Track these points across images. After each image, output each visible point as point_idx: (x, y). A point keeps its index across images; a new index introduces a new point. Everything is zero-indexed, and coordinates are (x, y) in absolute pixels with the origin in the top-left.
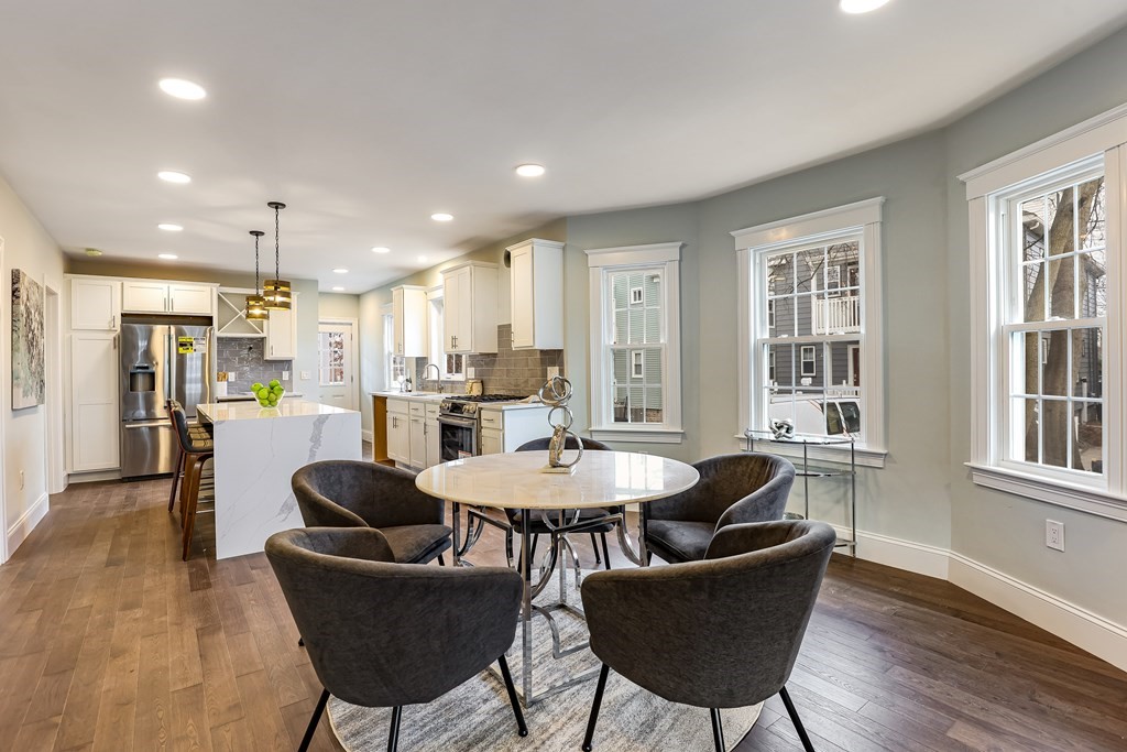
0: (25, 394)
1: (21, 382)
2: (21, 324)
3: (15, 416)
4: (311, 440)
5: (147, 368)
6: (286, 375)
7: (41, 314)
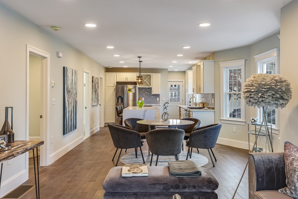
0: (94, 102)
1: (94, 100)
2: (93, 88)
3: (92, 107)
4: (143, 116)
5: (121, 96)
6: (158, 99)
7: (98, 84)
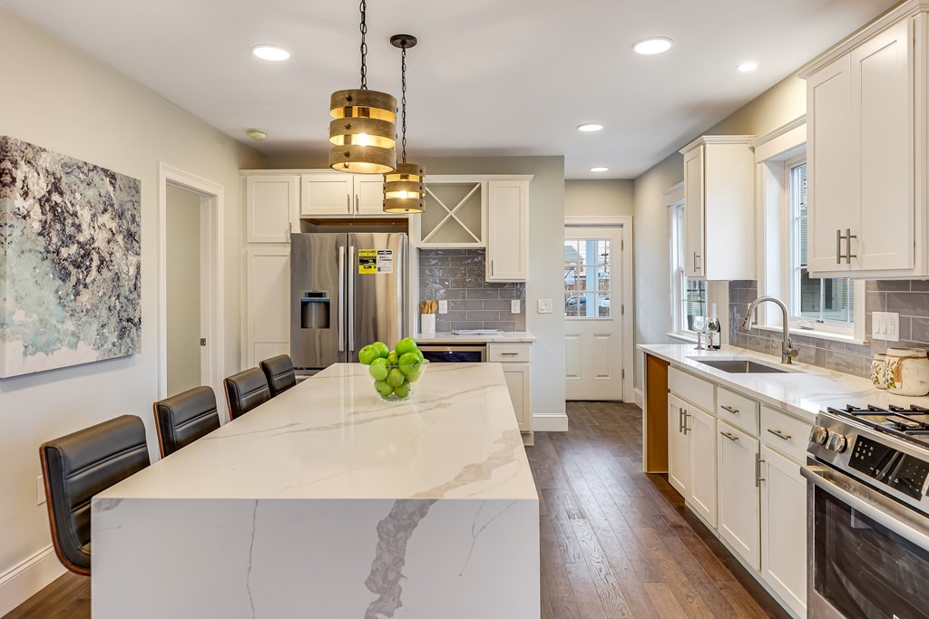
5: (320, 295)
6: (516, 306)
